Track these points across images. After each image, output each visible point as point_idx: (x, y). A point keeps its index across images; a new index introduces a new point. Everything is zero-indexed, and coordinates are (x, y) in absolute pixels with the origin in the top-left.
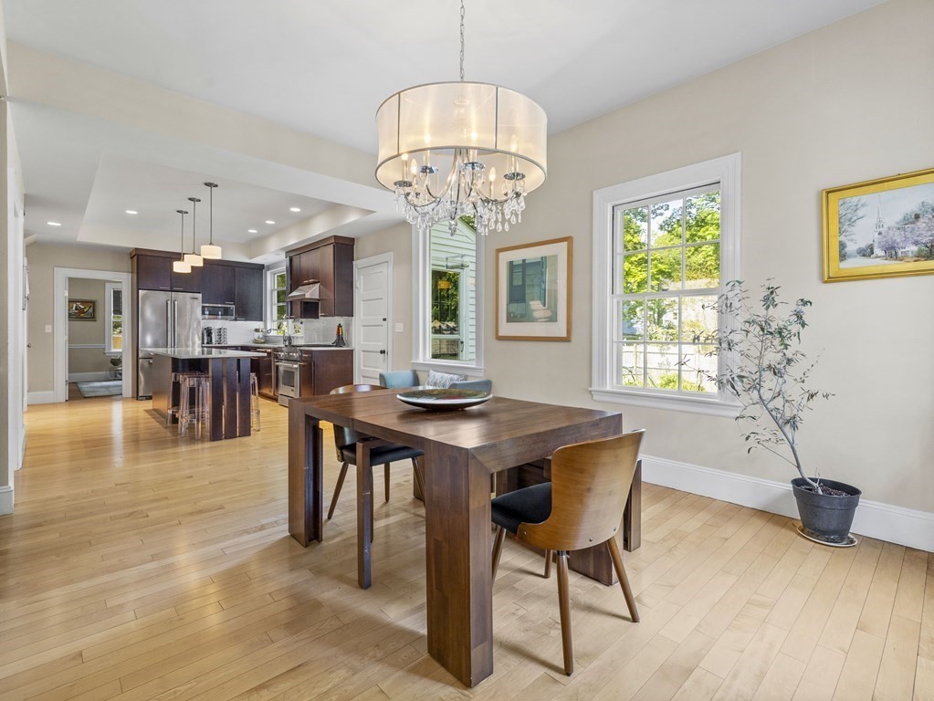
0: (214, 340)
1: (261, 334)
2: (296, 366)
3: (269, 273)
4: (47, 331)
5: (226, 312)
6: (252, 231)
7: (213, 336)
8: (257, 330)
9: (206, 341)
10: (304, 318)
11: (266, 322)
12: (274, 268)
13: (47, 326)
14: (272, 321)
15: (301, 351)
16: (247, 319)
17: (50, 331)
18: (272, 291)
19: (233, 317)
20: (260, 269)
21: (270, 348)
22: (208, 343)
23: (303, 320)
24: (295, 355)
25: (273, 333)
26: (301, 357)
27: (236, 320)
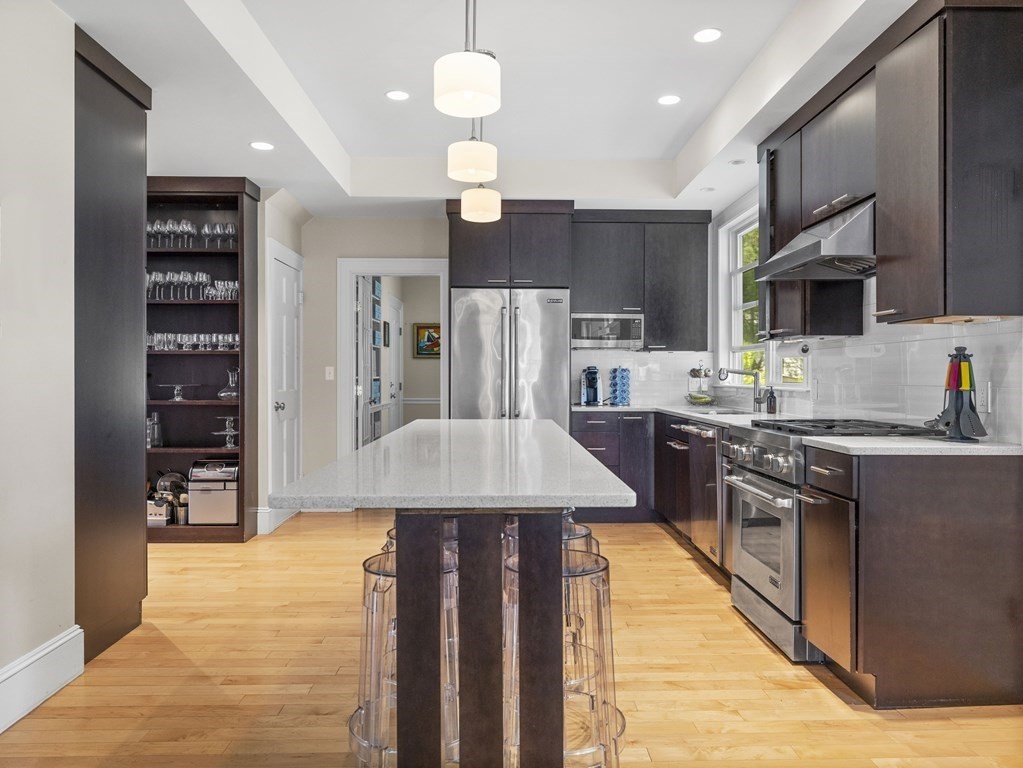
0: (600, 397)
1: (704, 384)
2: (786, 503)
3: (723, 233)
4: (327, 378)
5: (625, 331)
6: (669, 100)
7: (600, 385)
8: (695, 373)
9: (584, 399)
10: (815, 332)
11: (715, 352)
12: (731, 218)
13: (327, 368)
14: (732, 350)
15: (805, 448)
16: (671, 347)
17: (332, 378)
18: (730, 275)
19: (640, 343)
20: (697, 224)
21: (710, 425)
22: (588, 403)
23: (813, 341)
24: (784, 463)
25: (732, 381)
26: (805, 470)
27: (646, 348)
